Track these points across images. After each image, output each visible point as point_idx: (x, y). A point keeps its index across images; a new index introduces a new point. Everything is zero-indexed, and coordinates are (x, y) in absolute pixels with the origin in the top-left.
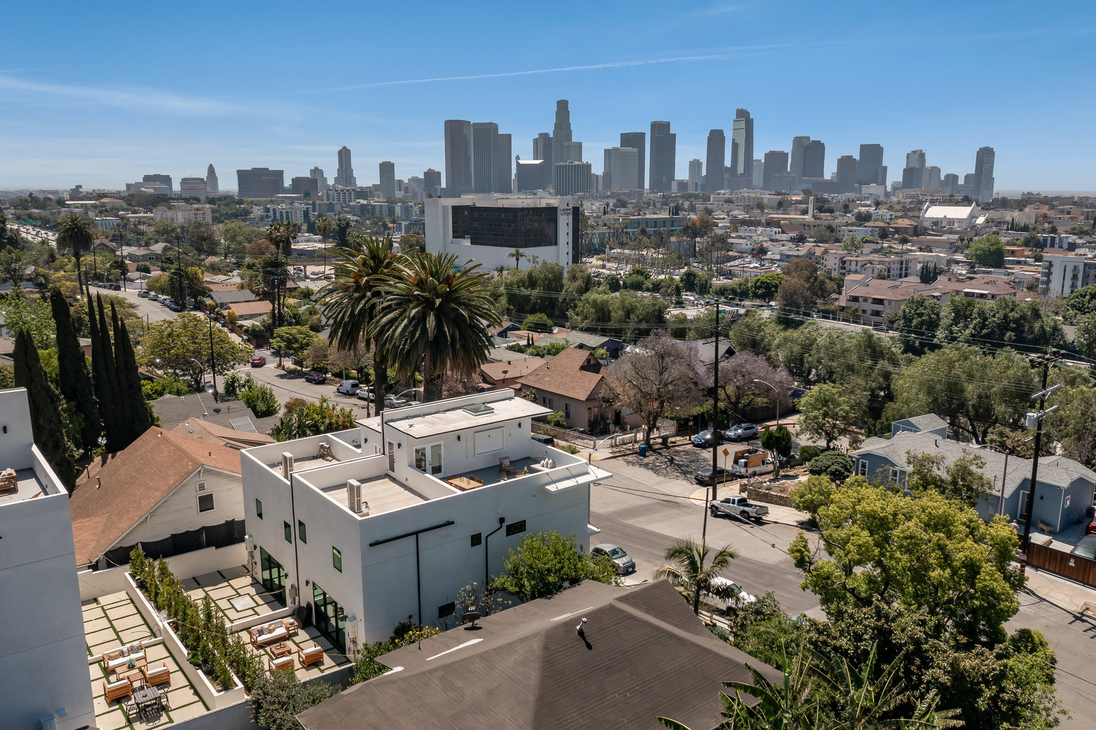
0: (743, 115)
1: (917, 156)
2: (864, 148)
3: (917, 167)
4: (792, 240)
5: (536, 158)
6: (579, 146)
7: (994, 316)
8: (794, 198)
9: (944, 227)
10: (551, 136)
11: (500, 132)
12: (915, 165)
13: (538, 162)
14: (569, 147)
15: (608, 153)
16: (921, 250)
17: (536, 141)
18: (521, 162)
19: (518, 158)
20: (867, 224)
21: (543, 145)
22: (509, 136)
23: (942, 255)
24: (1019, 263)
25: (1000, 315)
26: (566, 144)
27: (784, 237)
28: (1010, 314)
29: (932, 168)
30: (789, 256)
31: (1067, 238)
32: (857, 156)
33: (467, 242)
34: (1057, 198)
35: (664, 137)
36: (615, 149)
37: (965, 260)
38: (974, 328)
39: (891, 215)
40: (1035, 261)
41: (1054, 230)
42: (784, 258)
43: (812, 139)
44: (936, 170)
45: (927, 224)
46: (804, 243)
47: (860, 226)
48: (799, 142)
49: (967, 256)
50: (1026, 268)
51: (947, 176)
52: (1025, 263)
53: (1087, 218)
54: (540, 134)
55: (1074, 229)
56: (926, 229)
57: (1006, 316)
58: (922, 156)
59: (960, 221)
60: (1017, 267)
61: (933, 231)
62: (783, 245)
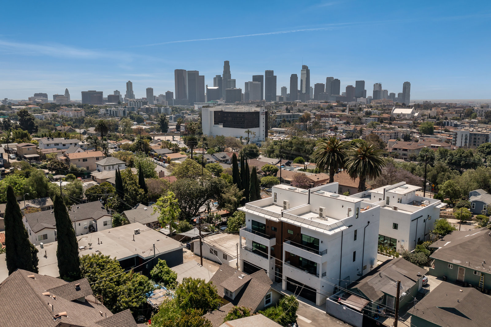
0: (305, 68)
1: (378, 85)
2: (357, 82)
3: (378, 90)
4: (344, 123)
5: (215, 86)
6: (234, 81)
7: (456, 155)
8: (334, 104)
9: (401, 117)
10: (222, 76)
11: (200, 75)
12: (377, 89)
13: (216, 88)
14: (230, 81)
15: (246, 84)
16: (399, 127)
17: (215, 79)
18: (209, 88)
19: (207, 86)
20: (371, 116)
21: (218, 80)
22: (204, 76)
23: (408, 130)
24: (439, 132)
25: (459, 155)
26: (228, 80)
27: (341, 122)
28: (462, 155)
29: (384, 90)
30: (346, 130)
31: (453, 122)
32: (354, 86)
33: (221, 126)
34: (439, 104)
35: (271, 77)
36: (250, 82)
37: (417, 131)
38: (449, 160)
39: (379, 112)
40: (445, 132)
41: (446, 119)
42: (345, 131)
43: (334, 78)
44: (386, 91)
45: (395, 116)
46: (349, 125)
47: (368, 117)
48: (329, 79)
49: (418, 130)
50: (442, 135)
51: (391, 94)
52: (441, 133)
53: (456, 113)
54: (216, 76)
55: (454, 118)
56: (395, 118)
57: (461, 156)
58: (380, 85)
59: (408, 115)
60: (438, 134)
61: (397, 119)
62: (342, 126)
